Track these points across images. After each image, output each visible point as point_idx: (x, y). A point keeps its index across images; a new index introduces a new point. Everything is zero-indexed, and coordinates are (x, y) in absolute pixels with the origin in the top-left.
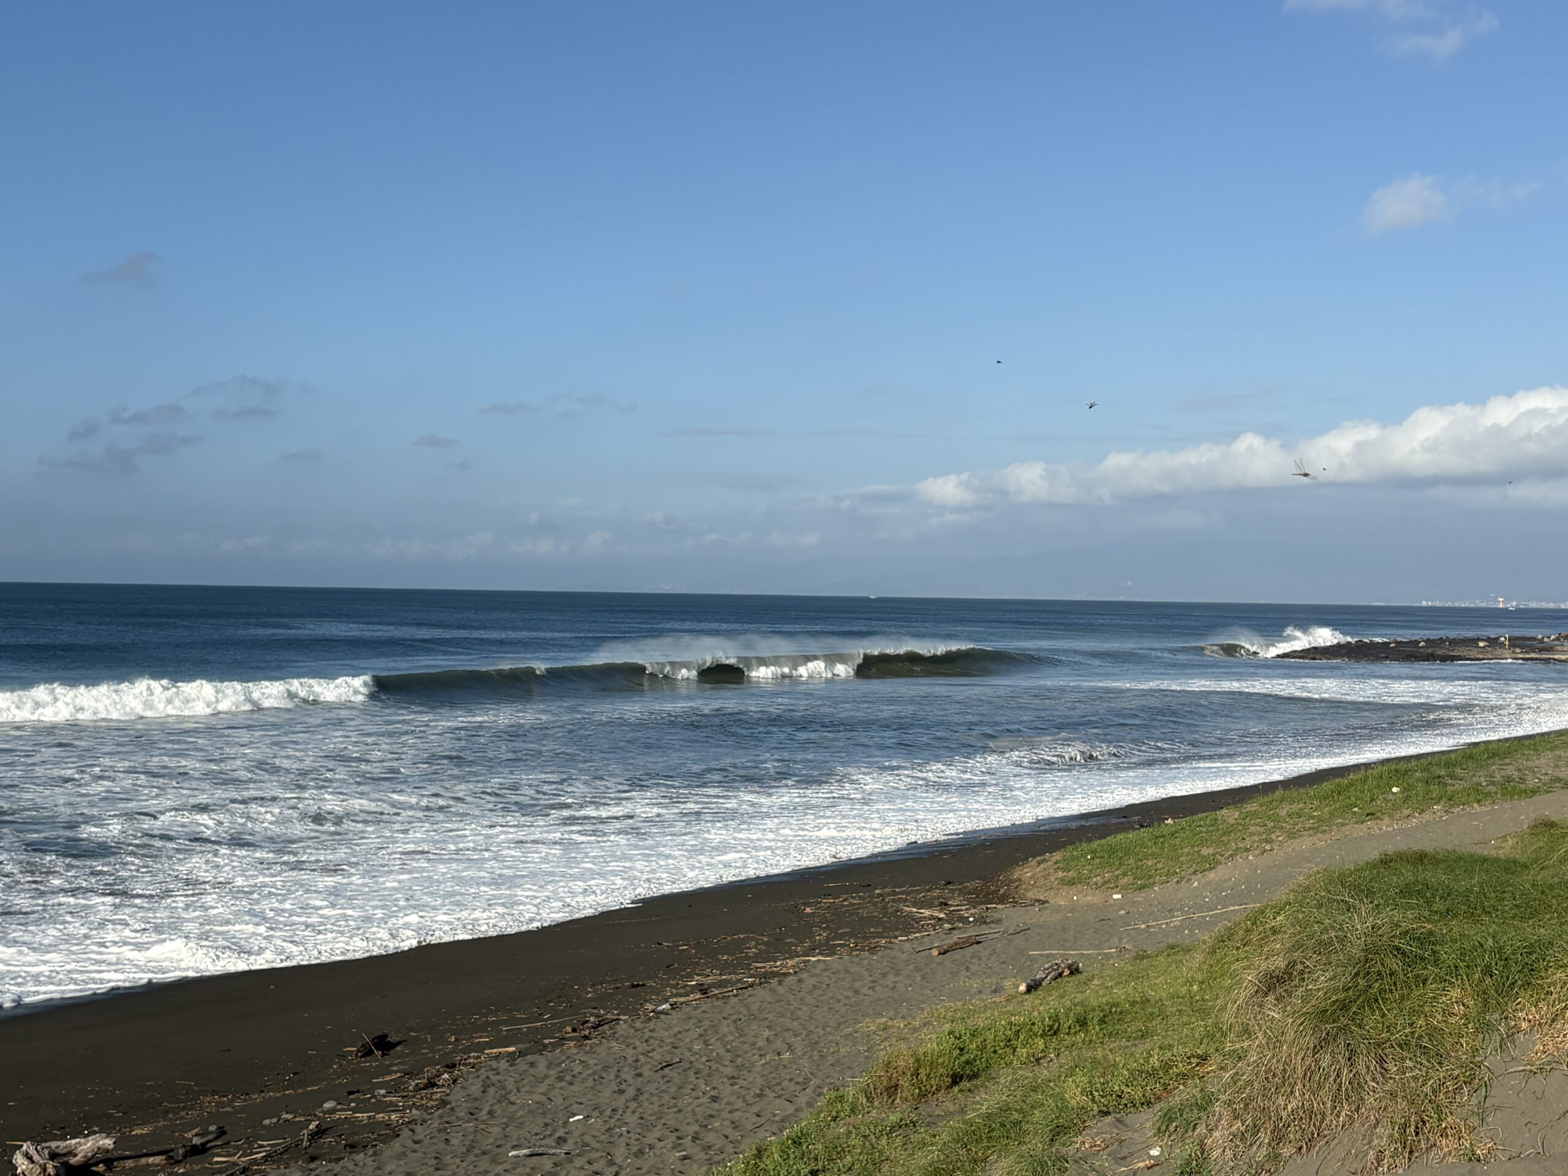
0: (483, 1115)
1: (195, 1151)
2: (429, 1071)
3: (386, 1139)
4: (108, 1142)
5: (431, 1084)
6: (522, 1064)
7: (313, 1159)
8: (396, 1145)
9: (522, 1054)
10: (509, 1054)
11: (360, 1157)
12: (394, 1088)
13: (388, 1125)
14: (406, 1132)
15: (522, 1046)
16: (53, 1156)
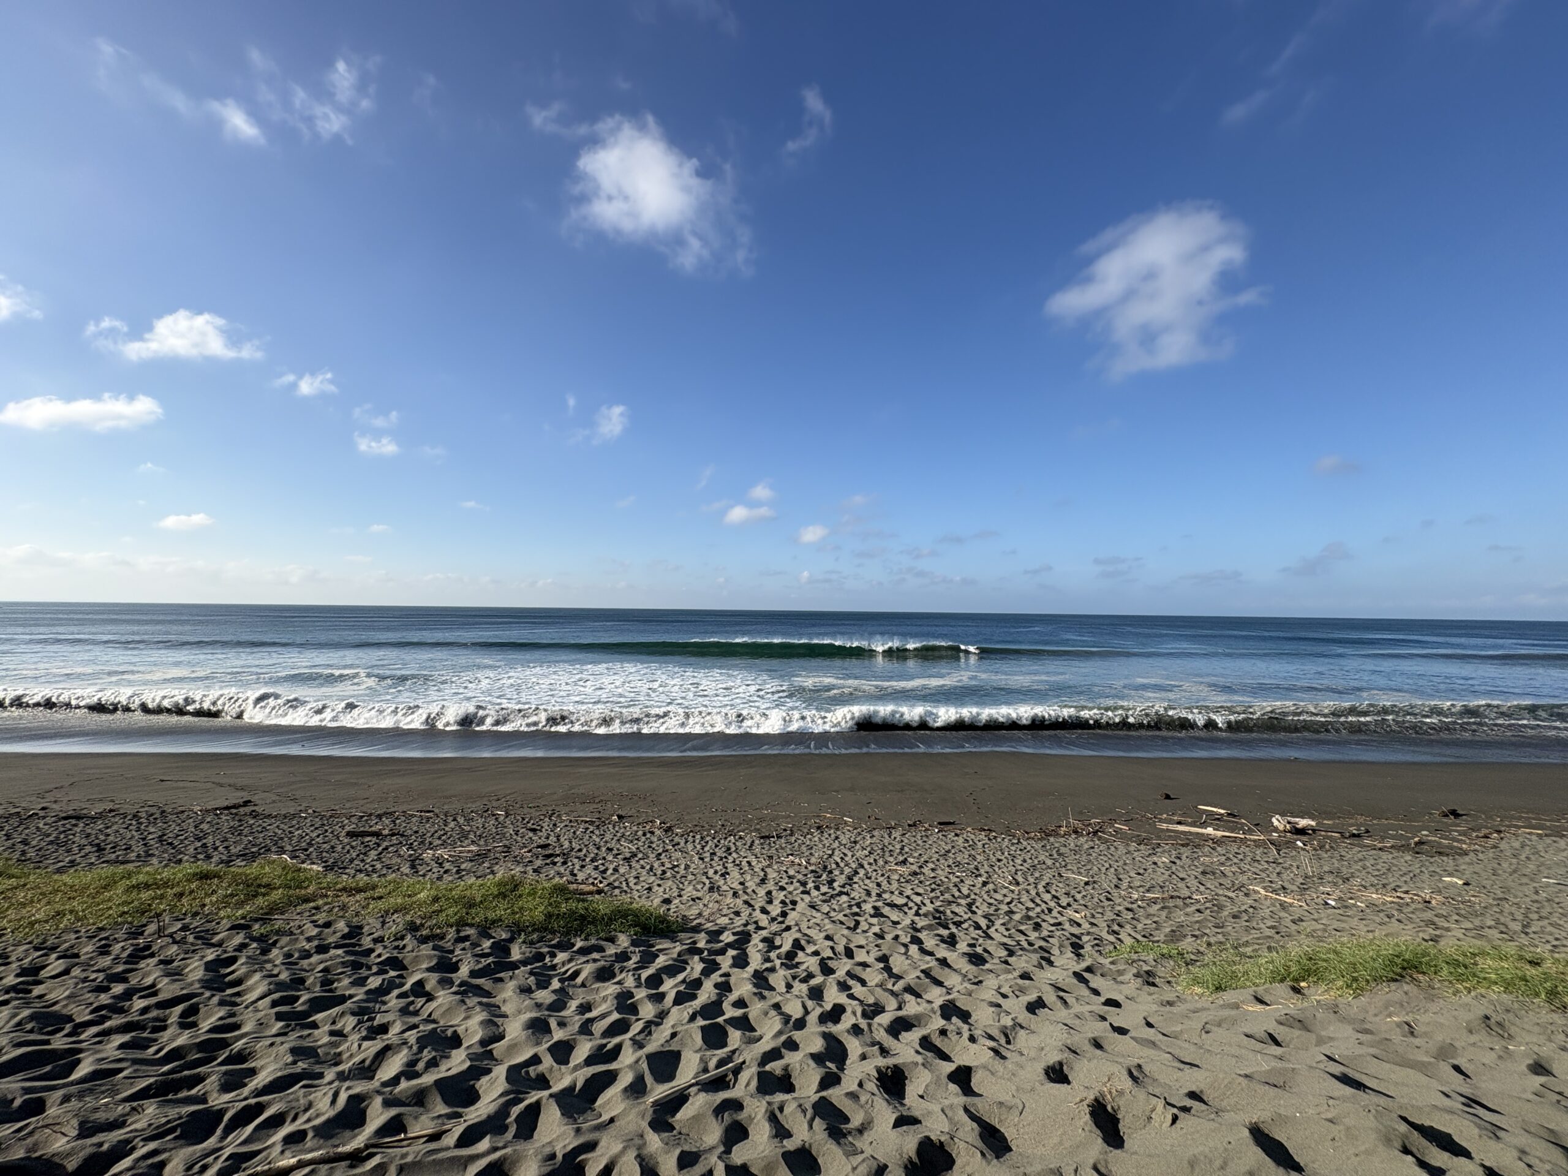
0: (1523, 857)
1: (1354, 835)
2: (1484, 831)
3: (1460, 855)
4: (1313, 823)
5: (1486, 837)
6: (1548, 840)
7: (1418, 853)
8: (1467, 859)
9: (1546, 835)
10: (1539, 835)
11: (1445, 858)
12: (1464, 834)
13: (1461, 849)
14: (1472, 854)
15: (1548, 832)
16: (1289, 823)
